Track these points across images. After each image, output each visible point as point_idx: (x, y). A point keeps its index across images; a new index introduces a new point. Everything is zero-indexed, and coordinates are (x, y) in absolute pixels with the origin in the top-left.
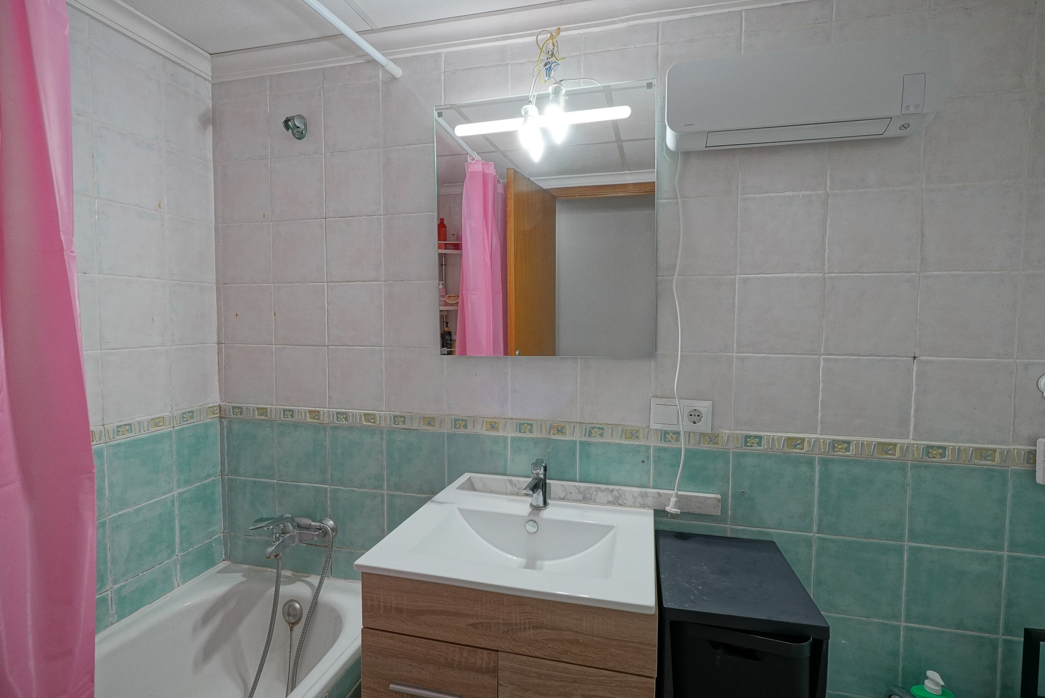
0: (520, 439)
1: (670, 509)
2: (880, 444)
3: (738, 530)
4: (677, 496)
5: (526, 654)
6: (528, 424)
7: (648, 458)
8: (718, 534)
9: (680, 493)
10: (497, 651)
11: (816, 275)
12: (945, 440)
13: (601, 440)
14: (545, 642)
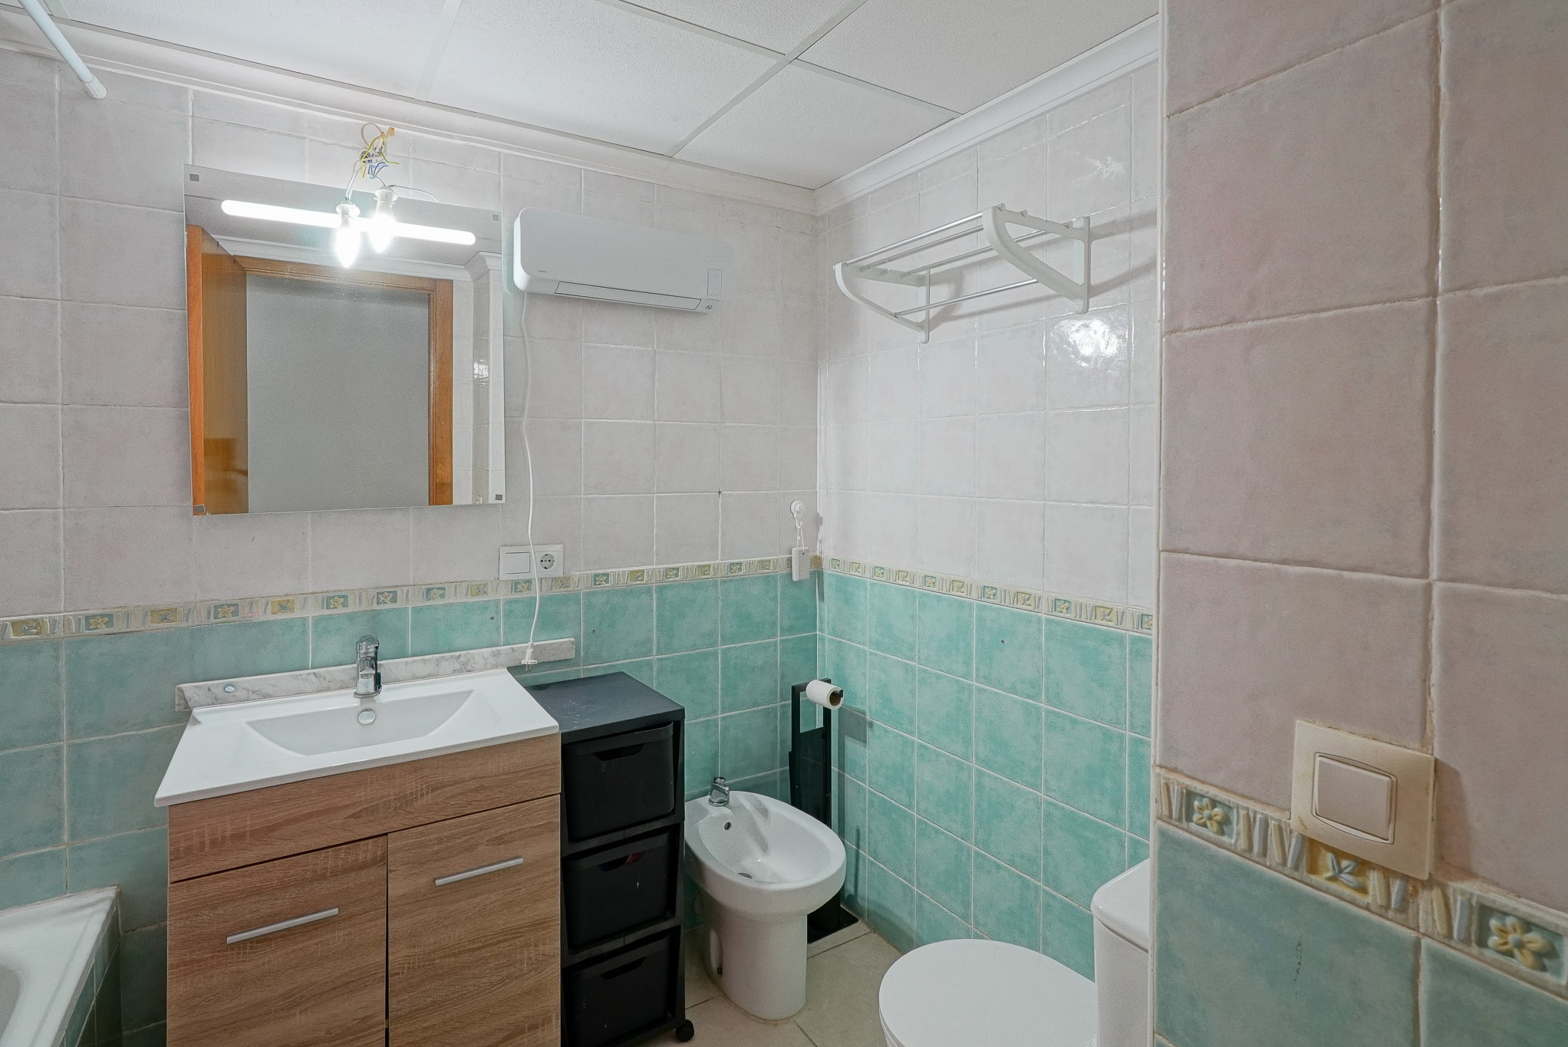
0: (329, 618)
1: (528, 660)
2: (699, 566)
3: (590, 670)
4: (533, 646)
5: (424, 823)
6: (340, 597)
7: (498, 613)
8: (572, 678)
9: (535, 644)
10: (386, 834)
11: (648, 422)
12: (741, 558)
13: (442, 602)
14: (446, 801)
